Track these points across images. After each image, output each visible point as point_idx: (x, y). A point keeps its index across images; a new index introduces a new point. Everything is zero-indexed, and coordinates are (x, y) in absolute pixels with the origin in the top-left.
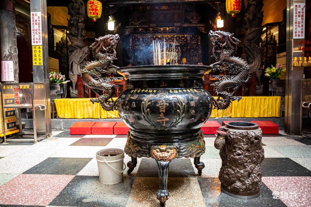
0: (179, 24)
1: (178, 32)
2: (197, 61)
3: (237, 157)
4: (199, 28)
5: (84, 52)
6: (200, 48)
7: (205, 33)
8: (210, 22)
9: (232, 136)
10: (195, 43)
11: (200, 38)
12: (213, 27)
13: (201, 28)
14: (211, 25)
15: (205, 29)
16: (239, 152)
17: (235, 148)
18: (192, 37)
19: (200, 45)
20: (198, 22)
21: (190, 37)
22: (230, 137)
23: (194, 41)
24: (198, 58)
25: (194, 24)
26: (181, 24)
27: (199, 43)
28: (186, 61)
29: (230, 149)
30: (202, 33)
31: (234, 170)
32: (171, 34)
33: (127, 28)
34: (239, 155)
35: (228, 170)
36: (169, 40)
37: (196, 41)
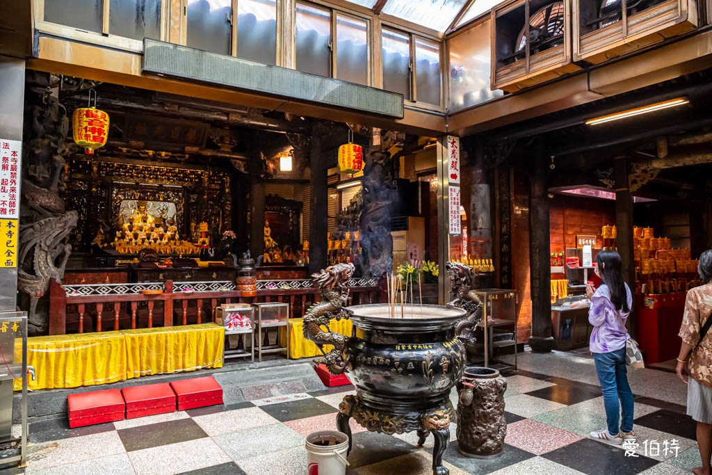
0: (195, 149)
1: (182, 163)
2: (221, 226)
3: (489, 410)
4: (233, 161)
5: (66, 224)
6: (227, 200)
7: (246, 172)
8: (263, 155)
9: (482, 387)
10: (217, 187)
11: (227, 179)
12: (266, 165)
13: (238, 161)
14: (264, 161)
15: (244, 166)
16: (489, 404)
17: (484, 400)
18: (212, 176)
19: (228, 193)
20: (232, 149)
21: (209, 175)
22: (480, 388)
23: (214, 183)
25: (224, 152)
26: (200, 150)
27: (227, 190)
28: (208, 229)
29: (478, 402)
30: (239, 171)
31: (484, 427)
32: (169, 164)
34: (489, 408)
35: (478, 429)
37: (219, 184)
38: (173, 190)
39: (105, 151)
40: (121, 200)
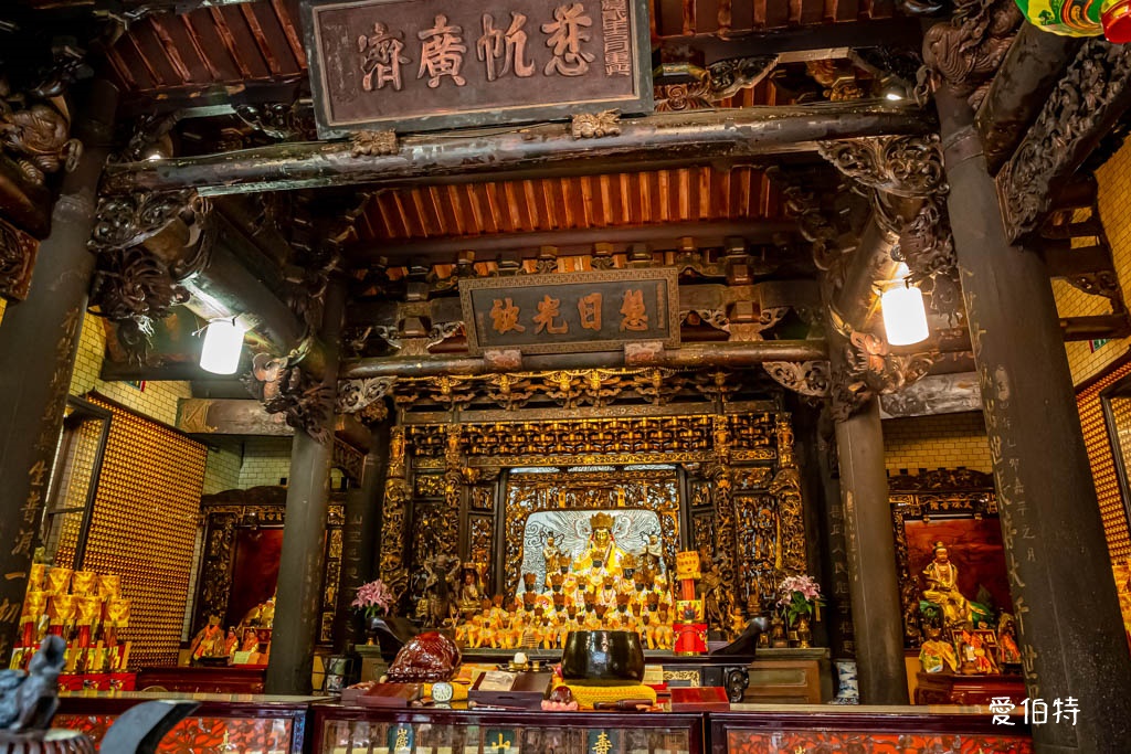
0: (652, 347)
1: (657, 401)
2: (778, 565)
4: (770, 367)
6: (789, 489)
7: (816, 392)
8: (838, 321)
10: (762, 457)
11: (784, 430)
12: (855, 350)
13: (785, 365)
14: (846, 339)
15: (806, 375)
18: (740, 425)
19: (787, 467)
20: (764, 333)
21: (730, 424)
23: (751, 447)
24: (784, 547)
25: (740, 345)
26: (666, 348)
27: (785, 459)
30: (795, 394)
32: (621, 409)
33: (364, 377)
36: (612, 442)
37: (763, 446)
38: (650, 476)
39: (471, 396)
40: (527, 515)
